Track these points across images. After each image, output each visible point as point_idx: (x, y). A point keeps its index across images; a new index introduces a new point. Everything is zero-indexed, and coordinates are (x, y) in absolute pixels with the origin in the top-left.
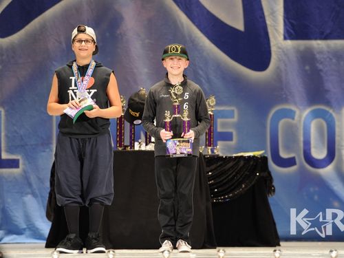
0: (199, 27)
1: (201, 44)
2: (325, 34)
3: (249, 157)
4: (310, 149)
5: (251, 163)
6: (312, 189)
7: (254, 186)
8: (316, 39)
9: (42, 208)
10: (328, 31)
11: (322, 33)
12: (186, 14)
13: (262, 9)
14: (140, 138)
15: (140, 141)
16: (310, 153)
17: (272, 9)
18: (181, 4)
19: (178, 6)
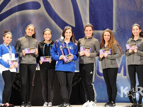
0: (59, 26)
1: (60, 32)
2: (104, 28)
3: (77, 72)
4: (99, 69)
5: (78, 74)
6: (100, 84)
7: (79, 82)
8: (101, 30)
9: (1, 91)
10: (105, 27)
11: (103, 28)
12: (54, 21)
13: (81, 19)
14: (37, 66)
15: (38, 67)
16: (99, 71)
17: (85, 19)
18: (53, 17)
19: (52, 18)
